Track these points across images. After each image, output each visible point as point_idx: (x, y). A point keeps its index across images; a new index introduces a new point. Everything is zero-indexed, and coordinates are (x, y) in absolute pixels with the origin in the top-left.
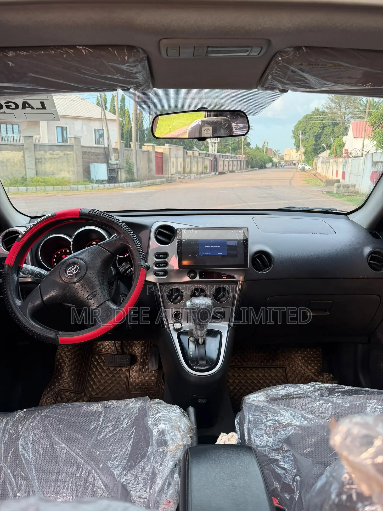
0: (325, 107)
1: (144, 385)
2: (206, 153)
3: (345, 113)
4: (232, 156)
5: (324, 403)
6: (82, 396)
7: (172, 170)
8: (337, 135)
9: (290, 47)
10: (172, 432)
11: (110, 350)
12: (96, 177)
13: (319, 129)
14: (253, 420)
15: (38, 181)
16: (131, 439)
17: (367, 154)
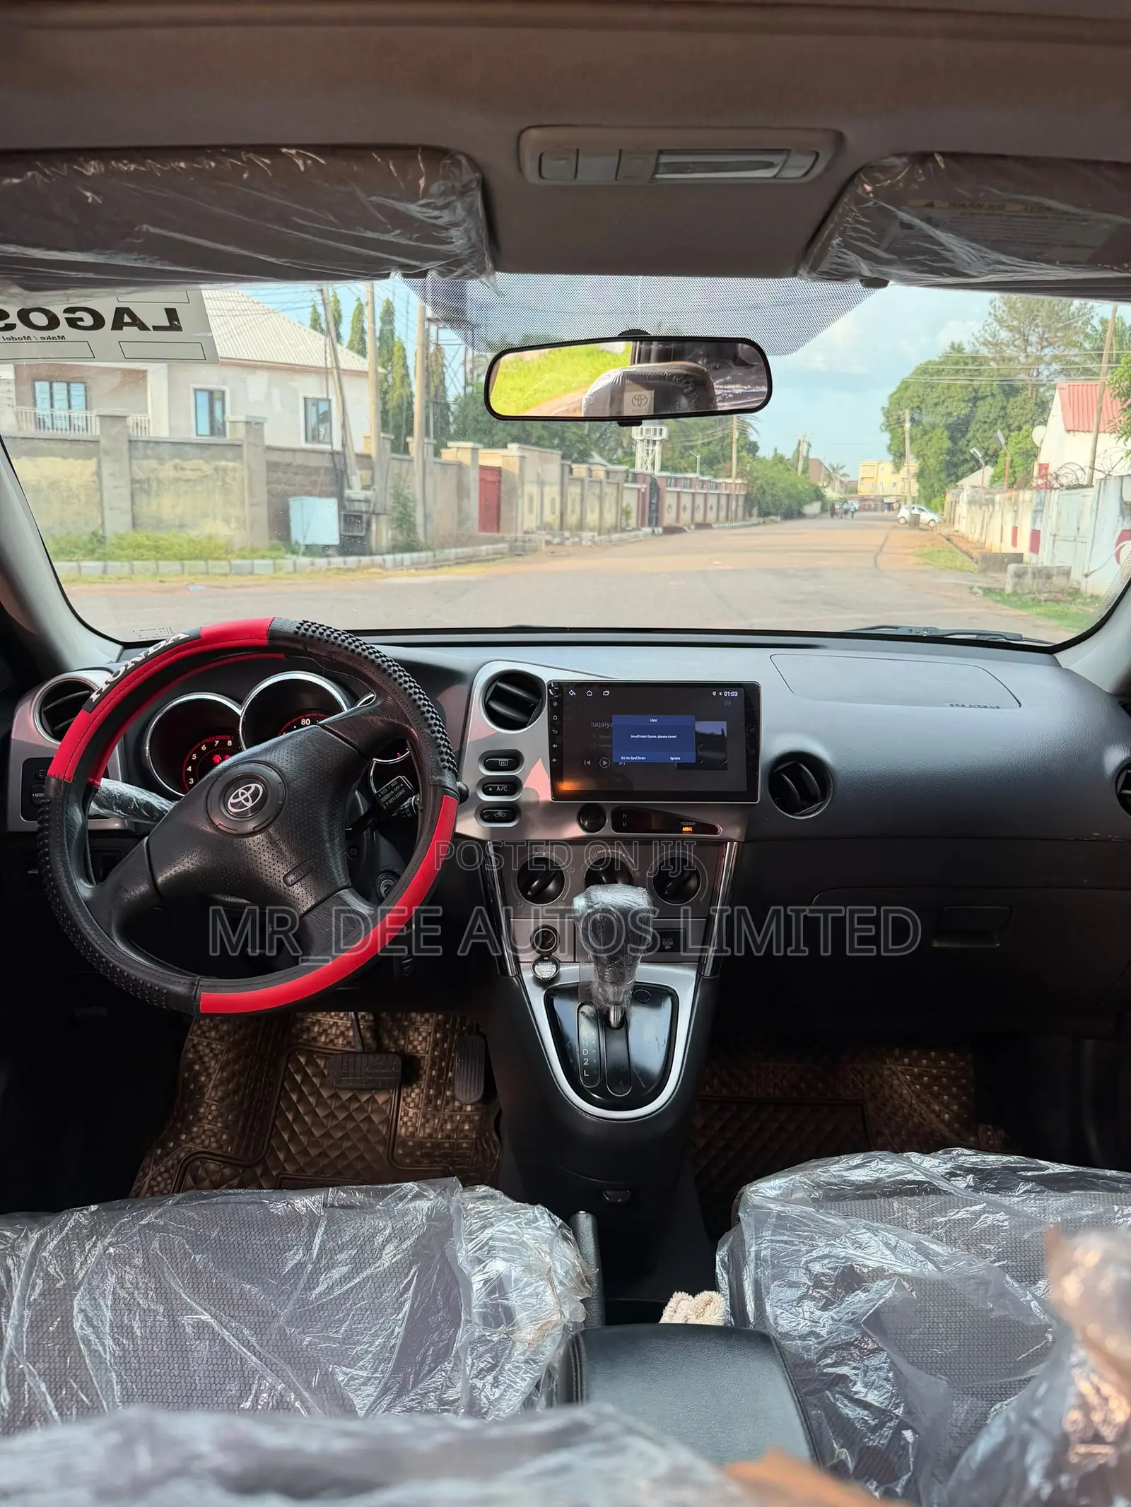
0: (982, 340)
1: (438, 1146)
2: (627, 472)
3: (1039, 359)
4: (703, 481)
5: (983, 1211)
6: (255, 1173)
7: (528, 520)
8: (1016, 424)
9: (899, 155)
10: (528, 1285)
11: (340, 1041)
12: (305, 537)
13: (963, 405)
14: (772, 1256)
15: (139, 546)
16: (406, 1300)
17: (1105, 479)
